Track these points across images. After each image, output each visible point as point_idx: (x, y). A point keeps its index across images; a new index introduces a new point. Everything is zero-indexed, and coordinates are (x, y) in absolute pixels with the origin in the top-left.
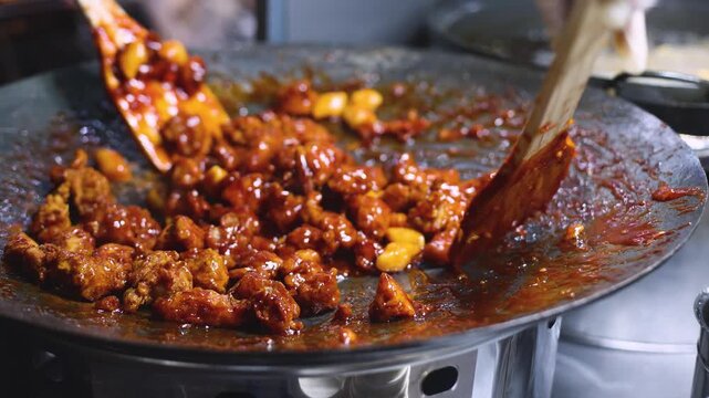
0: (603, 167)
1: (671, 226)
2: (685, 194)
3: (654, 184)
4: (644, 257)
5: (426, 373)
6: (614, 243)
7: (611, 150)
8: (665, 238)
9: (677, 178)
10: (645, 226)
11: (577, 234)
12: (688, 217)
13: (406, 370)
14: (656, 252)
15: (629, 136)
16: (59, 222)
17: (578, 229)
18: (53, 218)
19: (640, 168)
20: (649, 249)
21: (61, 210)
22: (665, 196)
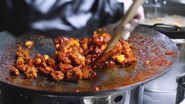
0: (152, 47)
1: (171, 60)
2: (173, 53)
3: (165, 51)
4: (165, 68)
5: (115, 98)
6: (158, 65)
7: (154, 43)
8: (170, 63)
9: (171, 49)
10: (164, 61)
11: (148, 63)
12: (175, 58)
13: (110, 97)
14: (168, 67)
15: (158, 39)
16: (22, 64)
17: (148, 62)
18: (20, 63)
19: (161, 47)
20: (166, 66)
21: (22, 61)
22: (169, 53)
